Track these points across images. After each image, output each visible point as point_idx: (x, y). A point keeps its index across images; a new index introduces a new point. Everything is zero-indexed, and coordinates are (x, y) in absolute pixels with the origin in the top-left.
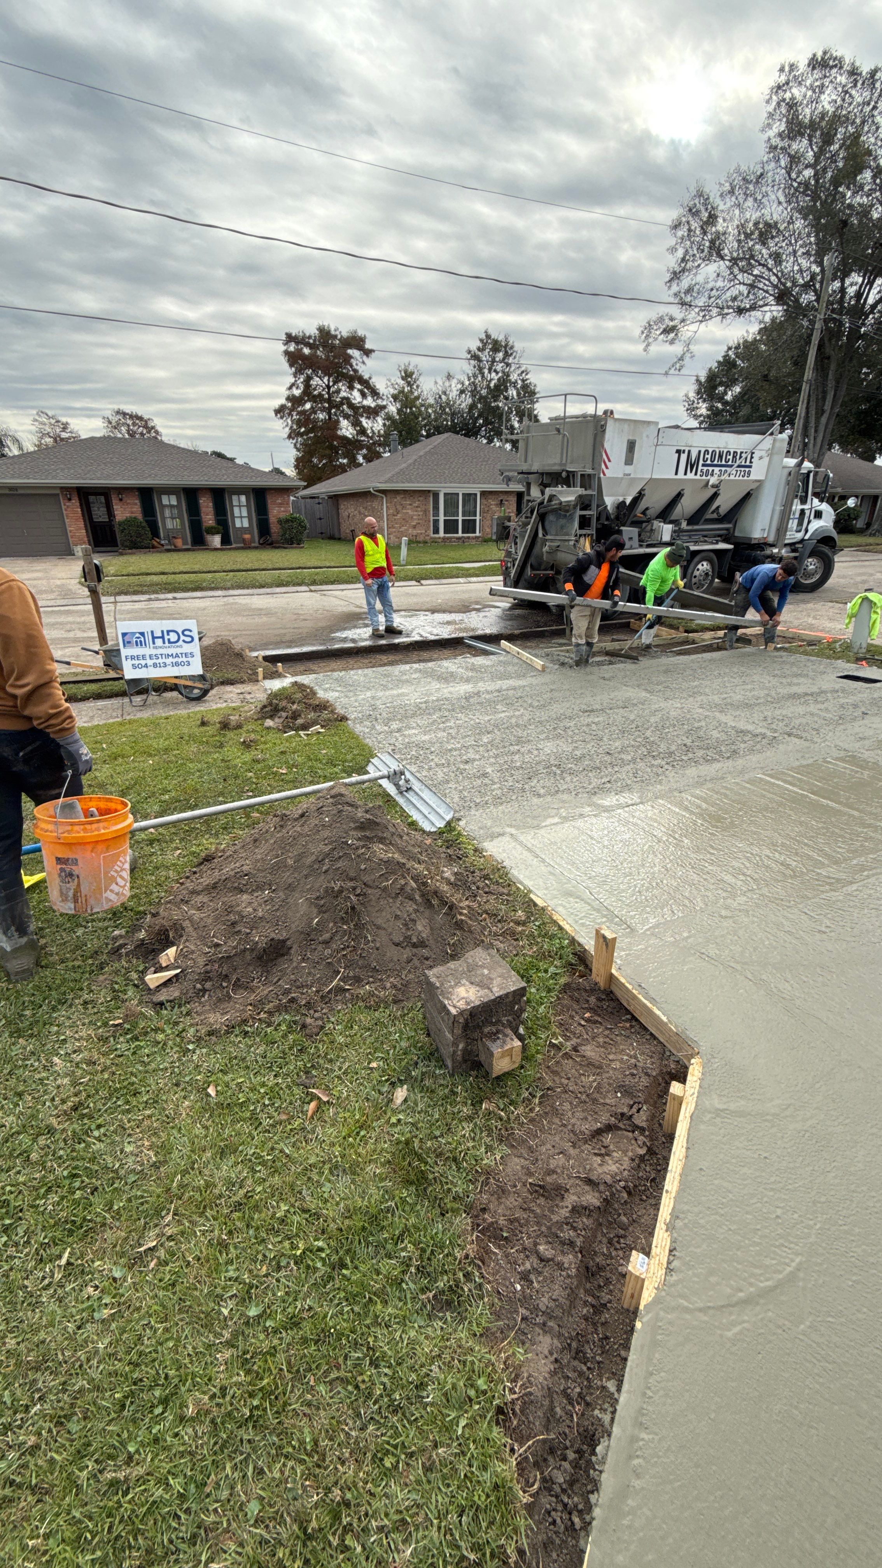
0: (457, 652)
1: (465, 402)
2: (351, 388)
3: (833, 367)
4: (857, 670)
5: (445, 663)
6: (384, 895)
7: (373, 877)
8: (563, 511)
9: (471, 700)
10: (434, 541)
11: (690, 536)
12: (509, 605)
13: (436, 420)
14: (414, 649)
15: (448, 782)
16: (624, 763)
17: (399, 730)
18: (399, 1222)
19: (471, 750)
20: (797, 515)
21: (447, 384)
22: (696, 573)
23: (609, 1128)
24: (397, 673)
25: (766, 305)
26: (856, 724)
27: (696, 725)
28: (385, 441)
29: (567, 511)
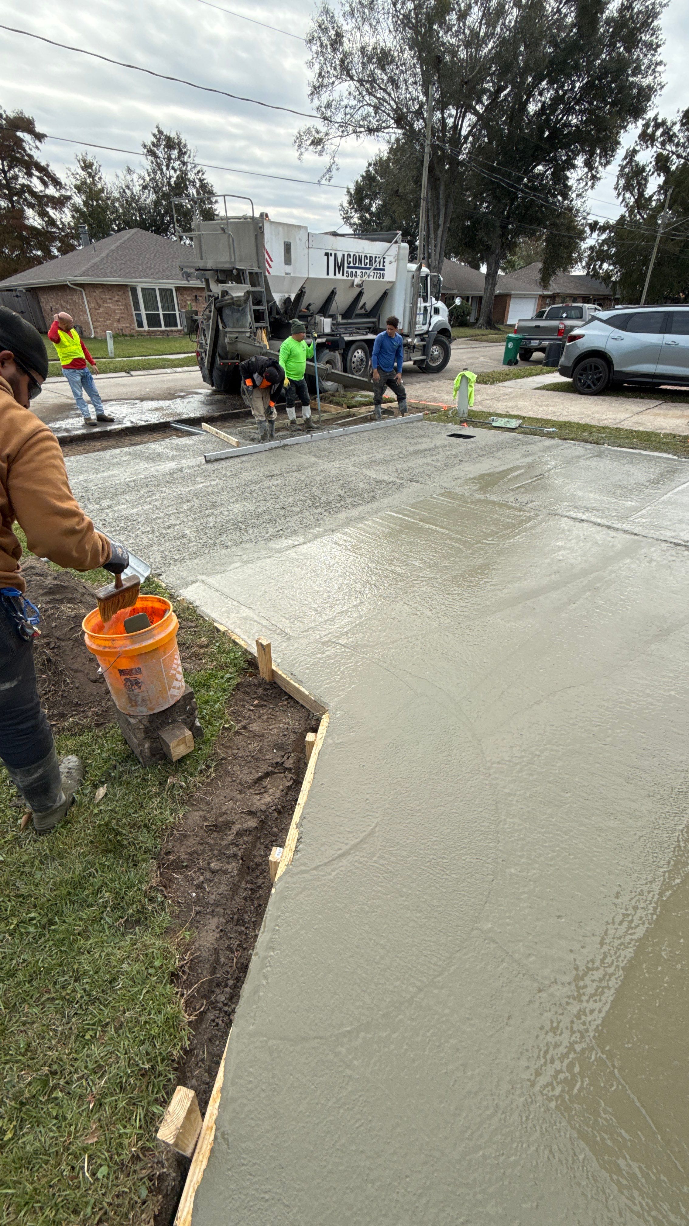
0: (165, 435)
1: (150, 198)
2: (29, 175)
3: (442, 188)
4: (460, 429)
5: (153, 446)
6: (77, 645)
7: (64, 632)
8: (237, 305)
9: (175, 475)
10: (140, 334)
11: (346, 329)
12: (209, 391)
13: (124, 214)
14: (126, 435)
15: (151, 546)
16: (294, 514)
17: (110, 507)
18: (97, 881)
19: (172, 517)
20: (422, 312)
21: (129, 178)
22: (354, 359)
23: (267, 775)
24: (108, 457)
25: (388, 127)
26: (454, 469)
27: (349, 479)
28: (77, 234)
29: (239, 306)
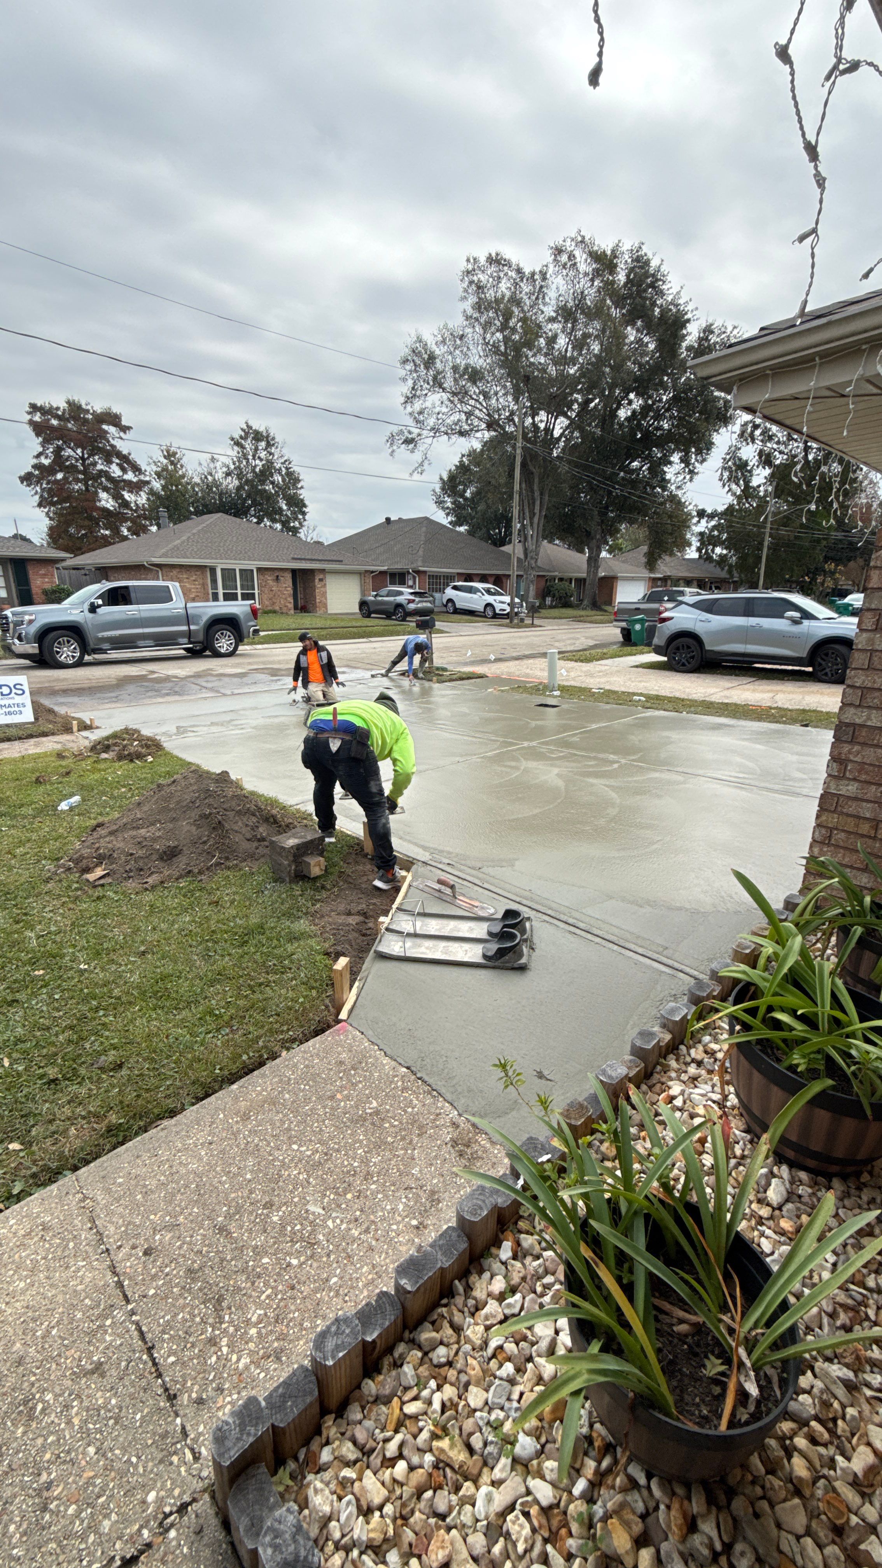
1: (232, 483)
2: (109, 462)
3: (536, 480)
4: (547, 700)
13: (203, 498)
21: (212, 465)
25: (480, 430)
28: (151, 514)
